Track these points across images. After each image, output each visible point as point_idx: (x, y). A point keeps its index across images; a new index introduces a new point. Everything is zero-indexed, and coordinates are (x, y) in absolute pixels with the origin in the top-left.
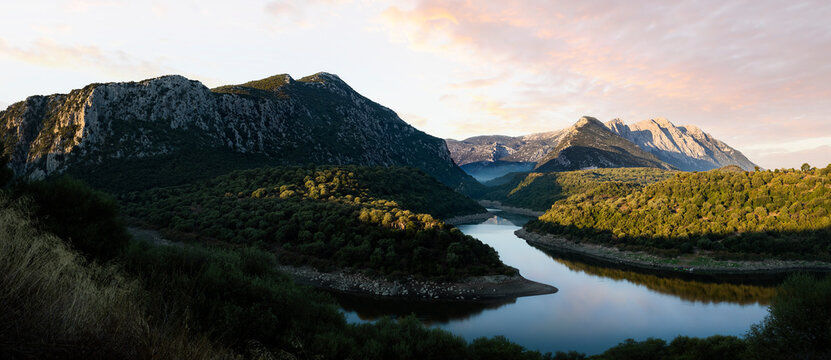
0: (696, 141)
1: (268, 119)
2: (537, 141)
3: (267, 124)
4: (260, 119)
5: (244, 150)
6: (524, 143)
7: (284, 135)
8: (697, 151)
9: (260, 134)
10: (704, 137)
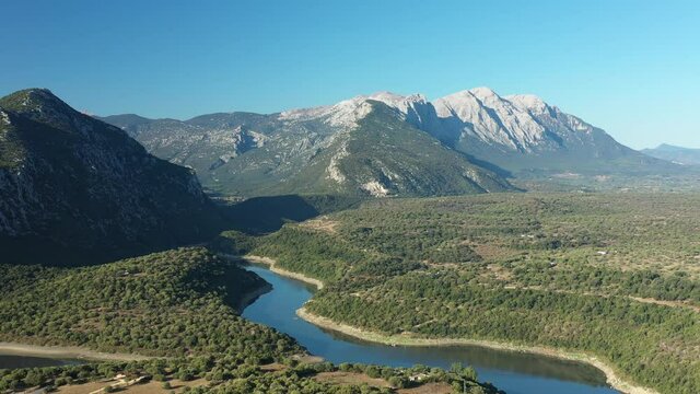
0: (534, 118)
1: (24, 190)
2: (300, 123)
3: (24, 197)
4: (16, 192)
5: (14, 233)
6: (281, 124)
7: (42, 205)
8: (533, 132)
9: (23, 211)
10: (547, 112)
